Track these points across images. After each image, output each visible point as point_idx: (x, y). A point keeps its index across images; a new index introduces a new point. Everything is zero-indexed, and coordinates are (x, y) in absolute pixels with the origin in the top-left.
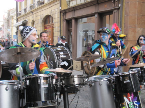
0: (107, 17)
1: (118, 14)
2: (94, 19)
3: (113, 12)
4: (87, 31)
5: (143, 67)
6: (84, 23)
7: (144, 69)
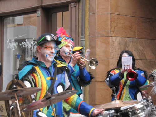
0: (59, 15)
1: (77, 10)
2: (34, 18)
3: (68, 6)
4: (24, 40)
5: (120, 107)
6: (18, 25)
7: (121, 111)
